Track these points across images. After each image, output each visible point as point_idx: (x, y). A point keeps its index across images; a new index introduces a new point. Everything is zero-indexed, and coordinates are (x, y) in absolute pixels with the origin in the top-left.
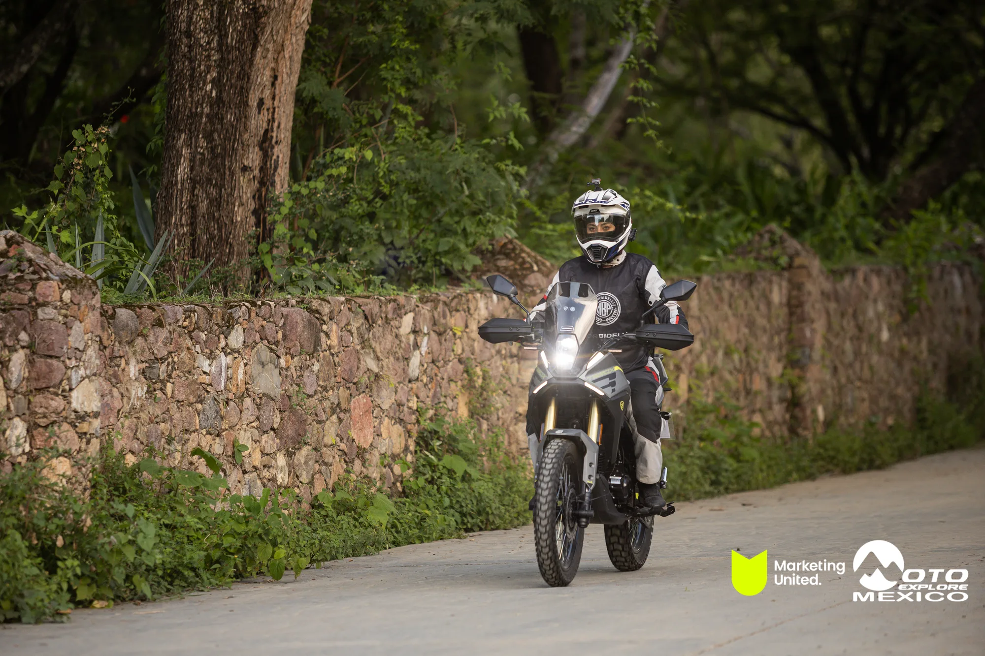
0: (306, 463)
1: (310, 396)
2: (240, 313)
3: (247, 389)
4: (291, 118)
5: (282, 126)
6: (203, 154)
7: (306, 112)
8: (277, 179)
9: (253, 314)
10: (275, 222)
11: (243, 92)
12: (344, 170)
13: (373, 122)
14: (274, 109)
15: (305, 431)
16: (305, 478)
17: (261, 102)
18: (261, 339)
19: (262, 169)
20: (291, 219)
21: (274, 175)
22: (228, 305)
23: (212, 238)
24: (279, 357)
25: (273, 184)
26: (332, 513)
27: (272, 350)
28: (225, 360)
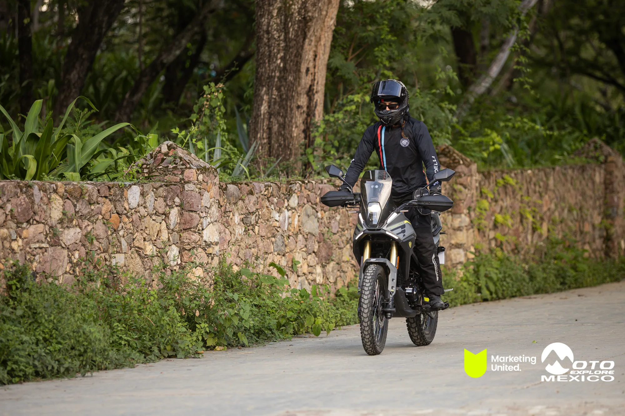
0: (332, 271)
1: (334, 234)
2: (296, 187)
3: (300, 230)
4: (324, 79)
5: (320, 83)
6: (275, 99)
7: (333, 75)
8: (316, 113)
9: (303, 188)
10: (315, 137)
11: (298, 64)
12: (354, 107)
13: (370, 80)
14: (315, 73)
15: (332, 253)
16: (332, 280)
17: (308, 70)
18: (308, 202)
19: (308, 107)
20: (324, 135)
21: (314, 110)
22: (289, 183)
23: (280, 145)
24: (317, 212)
25: (314, 115)
26: (347, 299)
27: (313, 208)
28: (287, 213)
